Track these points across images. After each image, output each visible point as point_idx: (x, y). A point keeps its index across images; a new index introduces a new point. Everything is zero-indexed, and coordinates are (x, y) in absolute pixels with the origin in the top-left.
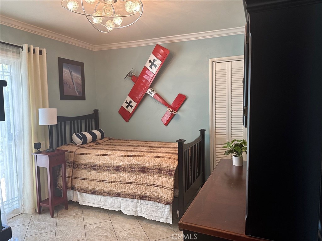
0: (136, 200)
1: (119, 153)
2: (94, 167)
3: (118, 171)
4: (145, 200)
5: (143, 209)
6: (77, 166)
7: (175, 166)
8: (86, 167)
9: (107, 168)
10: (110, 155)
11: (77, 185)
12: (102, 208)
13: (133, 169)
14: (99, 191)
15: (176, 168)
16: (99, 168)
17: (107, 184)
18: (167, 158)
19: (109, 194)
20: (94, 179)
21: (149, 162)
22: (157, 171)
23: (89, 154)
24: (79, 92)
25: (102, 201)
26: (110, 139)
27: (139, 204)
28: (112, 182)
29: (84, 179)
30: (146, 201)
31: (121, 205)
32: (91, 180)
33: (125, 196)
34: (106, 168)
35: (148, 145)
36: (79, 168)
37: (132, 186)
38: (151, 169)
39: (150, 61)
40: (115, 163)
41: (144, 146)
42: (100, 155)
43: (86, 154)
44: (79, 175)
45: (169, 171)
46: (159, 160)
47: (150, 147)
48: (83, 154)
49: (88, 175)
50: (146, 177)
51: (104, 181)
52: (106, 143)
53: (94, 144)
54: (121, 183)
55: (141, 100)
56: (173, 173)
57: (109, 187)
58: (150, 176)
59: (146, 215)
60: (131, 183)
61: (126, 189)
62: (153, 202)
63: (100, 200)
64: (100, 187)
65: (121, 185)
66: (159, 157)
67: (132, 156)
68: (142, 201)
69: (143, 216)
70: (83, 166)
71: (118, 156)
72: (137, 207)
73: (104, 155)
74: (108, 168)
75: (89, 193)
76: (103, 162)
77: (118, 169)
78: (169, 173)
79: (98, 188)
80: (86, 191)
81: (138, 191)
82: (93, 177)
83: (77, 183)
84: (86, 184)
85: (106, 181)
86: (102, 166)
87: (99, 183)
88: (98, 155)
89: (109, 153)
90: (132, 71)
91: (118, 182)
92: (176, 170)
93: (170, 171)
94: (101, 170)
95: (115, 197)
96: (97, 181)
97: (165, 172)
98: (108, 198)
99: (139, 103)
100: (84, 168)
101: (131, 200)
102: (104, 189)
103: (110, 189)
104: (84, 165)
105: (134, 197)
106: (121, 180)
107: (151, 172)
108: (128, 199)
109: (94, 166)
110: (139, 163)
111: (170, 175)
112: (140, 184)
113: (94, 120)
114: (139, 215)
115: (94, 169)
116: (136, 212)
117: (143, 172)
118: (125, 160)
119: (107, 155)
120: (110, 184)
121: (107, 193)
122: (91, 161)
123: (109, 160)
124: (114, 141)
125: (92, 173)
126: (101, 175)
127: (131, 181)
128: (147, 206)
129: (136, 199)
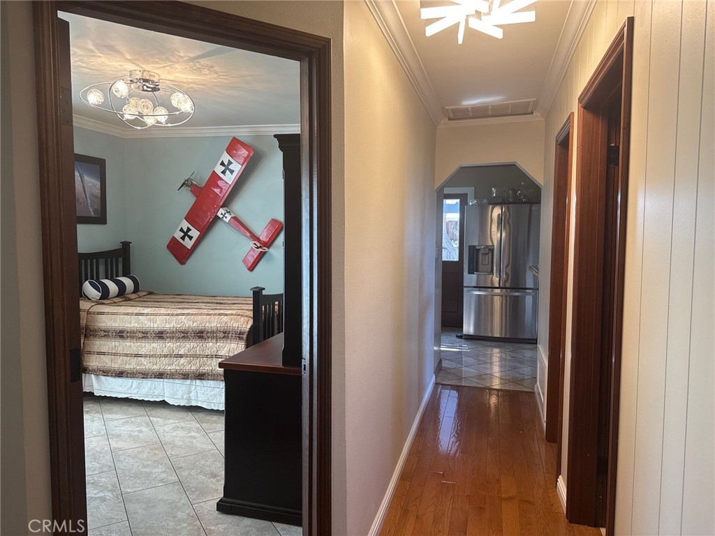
0: (188, 382)
1: (163, 311)
2: (121, 334)
3: (161, 338)
4: (203, 379)
5: (199, 395)
6: (91, 333)
7: (249, 326)
8: (107, 334)
9: (143, 335)
10: (147, 314)
11: (91, 364)
12: (134, 398)
13: (184, 335)
14: (129, 372)
15: (250, 329)
16: (129, 335)
17: (143, 359)
18: (238, 315)
19: (145, 375)
20: (121, 352)
21: (210, 323)
22: (222, 335)
23: (114, 314)
24: (95, 211)
25: (134, 387)
26: (151, 293)
27: (194, 387)
28: (151, 356)
29: (103, 354)
30: (204, 381)
31: (166, 391)
32: (115, 354)
33: (172, 376)
34: (141, 335)
35: (215, 301)
36: (95, 336)
37: (182, 361)
38: (213, 332)
39: (222, 164)
40: (156, 325)
41: (207, 303)
42: (132, 314)
43: (108, 314)
44: (96, 347)
45: (240, 334)
46: (225, 318)
47: (217, 303)
48: (102, 313)
49: (110, 347)
50: (204, 346)
51: (137, 356)
52: (142, 299)
53: (121, 300)
54: (165, 356)
55: (206, 227)
56: (245, 336)
57: (146, 364)
58: (211, 344)
59: (204, 403)
60: (181, 356)
61: (174, 365)
62: (215, 382)
63: (132, 386)
64: (131, 365)
65: (166, 360)
66: (226, 315)
67: (183, 314)
68: (198, 381)
69: (199, 405)
70: (102, 333)
71: (160, 315)
72: (190, 392)
73: (137, 314)
74: (145, 335)
75: (112, 376)
76: (136, 325)
77: (160, 335)
78: (239, 337)
79: (127, 367)
80: (106, 373)
81: (193, 367)
82: (120, 350)
83: (91, 360)
84: (107, 361)
85: (141, 356)
86: (134, 332)
87: (129, 358)
88: (128, 314)
89: (146, 311)
90: (192, 177)
91: (160, 356)
92: (249, 332)
93: (242, 333)
94: (132, 337)
95: (156, 380)
96: (126, 355)
97: (234, 335)
98: (145, 381)
99: (205, 231)
100: (105, 336)
101: (181, 381)
102: (138, 367)
103: (147, 366)
104: (105, 331)
105: (186, 376)
106: (165, 351)
107: (213, 338)
108: (177, 381)
109: (122, 332)
110: (195, 324)
111: (241, 339)
112: (196, 356)
113: (121, 260)
114: (194, 404)
115: (122, 337)
116: (189, 399)
117: (201, 337)
118: (173, 320)
119: (142, 314)
120: (148, 358)
121: (143, 374)
122: (117, 325)
123: (146, 322)
124: (157, 297)
125: (117, 344)
126: (132, 345)
127: (182, 352)
128: (206, 388)
129: (188, 379)
